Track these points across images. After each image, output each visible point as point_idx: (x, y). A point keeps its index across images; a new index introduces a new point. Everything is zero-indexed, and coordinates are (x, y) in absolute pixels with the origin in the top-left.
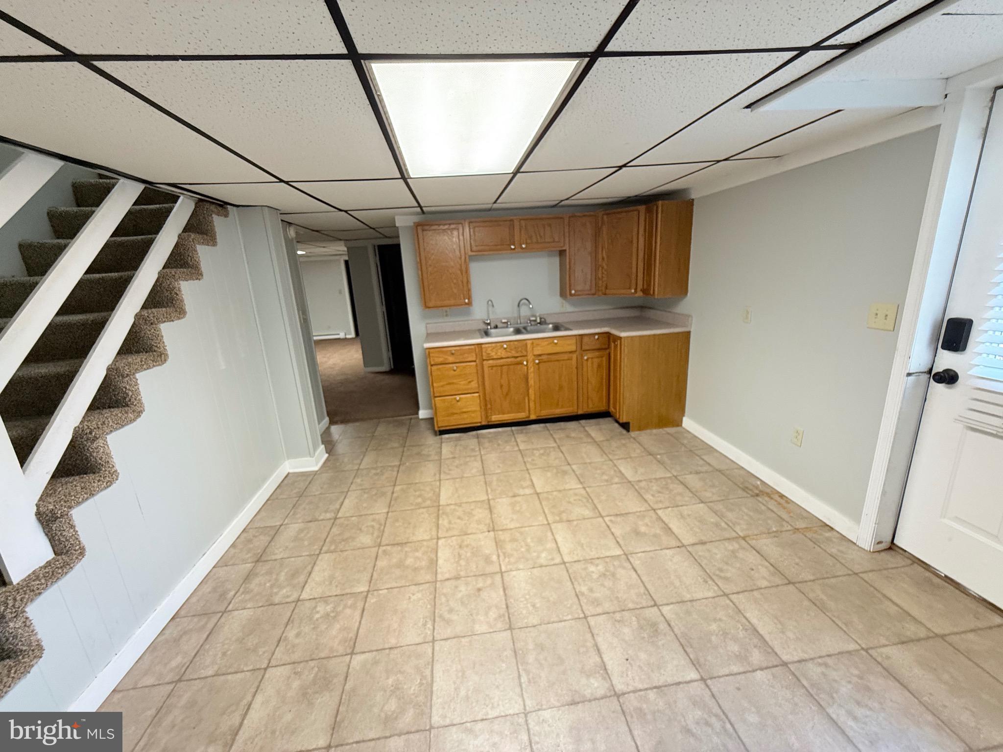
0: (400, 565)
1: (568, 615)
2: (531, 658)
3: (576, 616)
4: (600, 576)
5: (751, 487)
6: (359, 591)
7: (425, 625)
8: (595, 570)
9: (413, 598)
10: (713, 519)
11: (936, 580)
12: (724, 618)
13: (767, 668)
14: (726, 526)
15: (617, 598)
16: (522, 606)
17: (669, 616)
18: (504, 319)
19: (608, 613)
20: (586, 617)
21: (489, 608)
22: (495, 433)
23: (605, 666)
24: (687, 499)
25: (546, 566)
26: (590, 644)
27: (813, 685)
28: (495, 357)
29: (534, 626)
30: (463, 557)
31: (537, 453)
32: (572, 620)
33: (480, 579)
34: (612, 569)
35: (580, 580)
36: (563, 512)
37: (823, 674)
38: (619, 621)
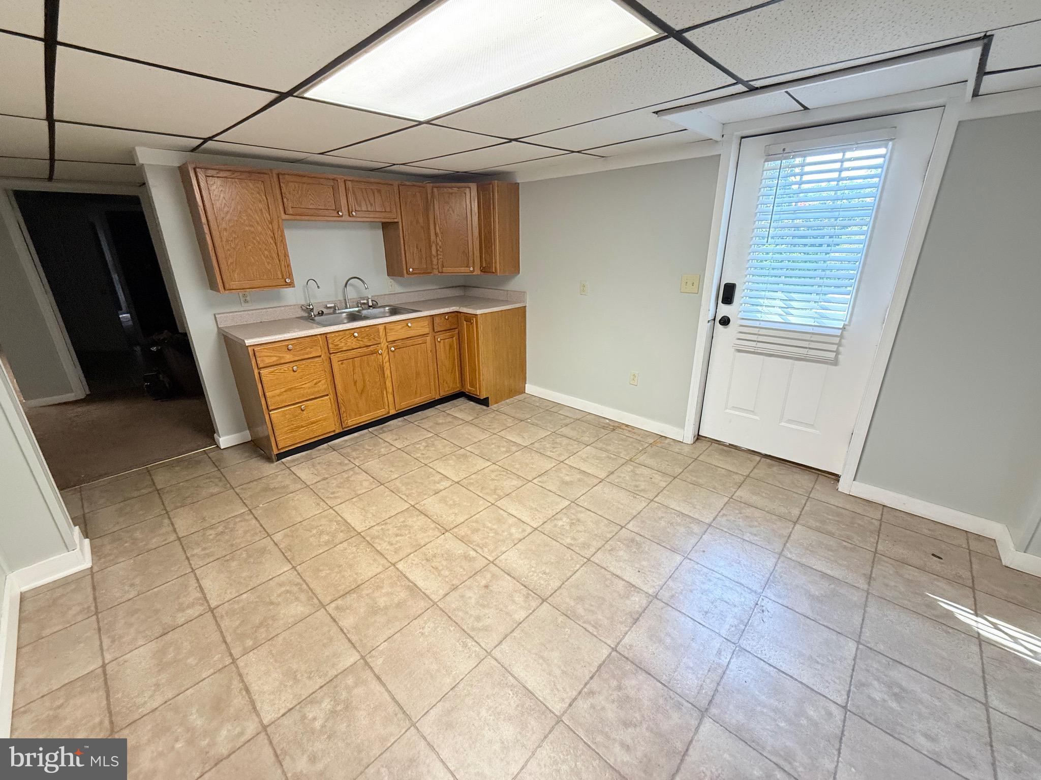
0: (374, 611)
1: (576, 565)
2: (580, 611)
3: (582, 563)
4: (571, 526)
5: (607, 426)
6: (349, 664)
7: (465, 645)
8: (564, 521)
9: (426, 630)
10: (604, 455)
11: (725, 448)
12: (663, 515)
13: (705, 532)
14: (615, 457)
15: (596, 535)
16: (535, 579)
17: (636, 530)
18: (329, 302)
19: (600, 548)
20: (589, 560)
21: (511, 596)
22: (351, 439)
23: (631, 584)
24: (576, 446)
25: (524, 538)
26: (609, 576)
27: (728, 529)
28: (344, 349)
29: (560, 587)
30: (441, 568)
31: (422, 446)
32: (582, 567)
33: (478, 577)
34: (573, 517)
35: (560, 536)
36: (496, 489)
37: (727, 520)
38: (612, 550)
